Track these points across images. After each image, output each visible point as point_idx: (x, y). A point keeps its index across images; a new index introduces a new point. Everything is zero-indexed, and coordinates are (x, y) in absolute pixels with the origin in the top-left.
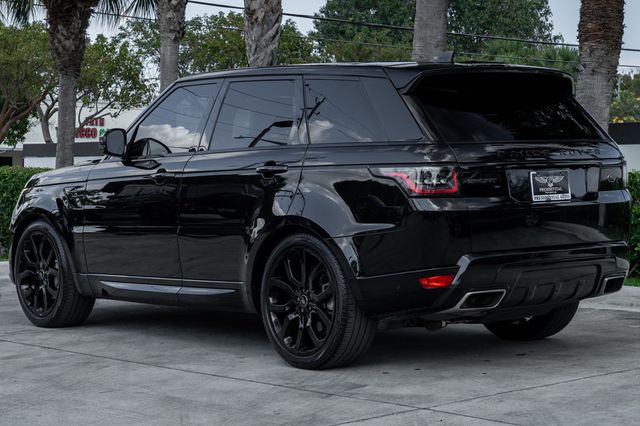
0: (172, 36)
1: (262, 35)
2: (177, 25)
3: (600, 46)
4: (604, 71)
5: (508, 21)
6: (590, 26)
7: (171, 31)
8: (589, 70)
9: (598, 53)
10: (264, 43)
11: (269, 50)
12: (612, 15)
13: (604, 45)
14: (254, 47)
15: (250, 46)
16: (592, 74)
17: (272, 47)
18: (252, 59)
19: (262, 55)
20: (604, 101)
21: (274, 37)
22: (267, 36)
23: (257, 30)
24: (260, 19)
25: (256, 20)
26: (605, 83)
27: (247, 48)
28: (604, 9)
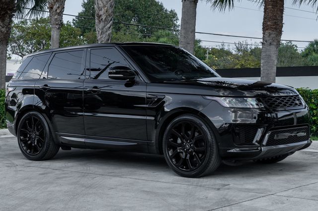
0: (57, 27)
1: (104, 27)
2: (59, 22)
4: (275, 44)
5: (161, 23)
6: (269, 23)
7: (57, 24)
8: (269, 43)
9: (272, 36)
10: (105, 30)
11: (107, 34)
12: (279, 19)
14: (100, 32)
15: (99, 32)
16: (270, 45)
17: (109, 32)
18: (99, 37)
19: (104, 36)
20: (275, 57)
21: (110, 27)
22: (106, 27)
23: (102, 24)
24: (103, 19)
25: (102, 19)
26: (275, 49)
27: (97, 32)
28: (275, 16)
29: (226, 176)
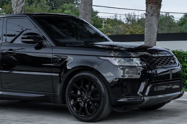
3: (155, 6)
4: (156, 15)
8: (150, 14)
9: (154, 8)
10: (19, 3)
11: (21, 6)
13: (156, 5)
14: (15, 5)
15: (14, 4)
16: (151, 16)
17: (22, 5)
18: (15, 9)
19: (19, 8)
20: (156, 25)
26: (156, 19)
27: (13, 5)
29: (116, 121)
